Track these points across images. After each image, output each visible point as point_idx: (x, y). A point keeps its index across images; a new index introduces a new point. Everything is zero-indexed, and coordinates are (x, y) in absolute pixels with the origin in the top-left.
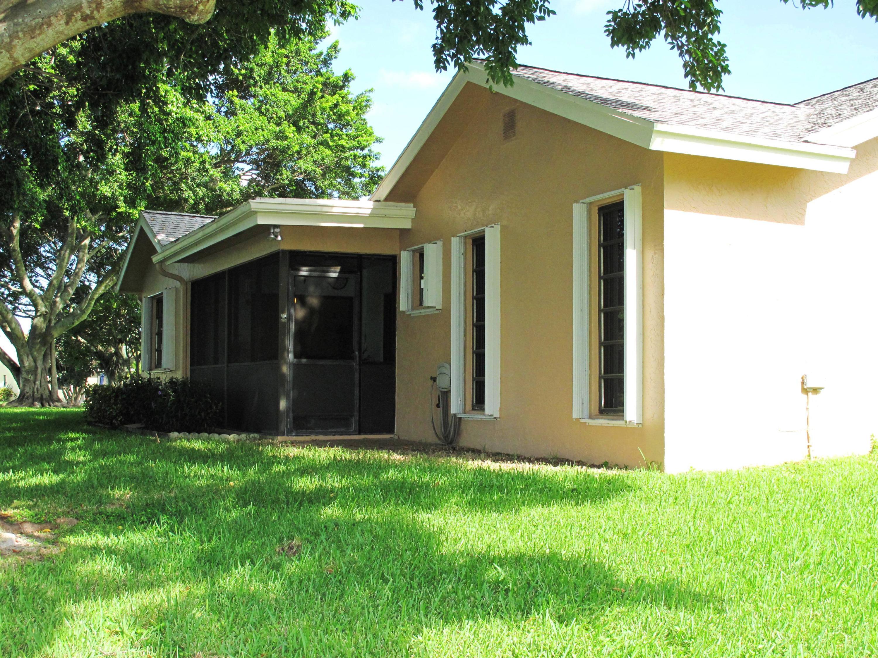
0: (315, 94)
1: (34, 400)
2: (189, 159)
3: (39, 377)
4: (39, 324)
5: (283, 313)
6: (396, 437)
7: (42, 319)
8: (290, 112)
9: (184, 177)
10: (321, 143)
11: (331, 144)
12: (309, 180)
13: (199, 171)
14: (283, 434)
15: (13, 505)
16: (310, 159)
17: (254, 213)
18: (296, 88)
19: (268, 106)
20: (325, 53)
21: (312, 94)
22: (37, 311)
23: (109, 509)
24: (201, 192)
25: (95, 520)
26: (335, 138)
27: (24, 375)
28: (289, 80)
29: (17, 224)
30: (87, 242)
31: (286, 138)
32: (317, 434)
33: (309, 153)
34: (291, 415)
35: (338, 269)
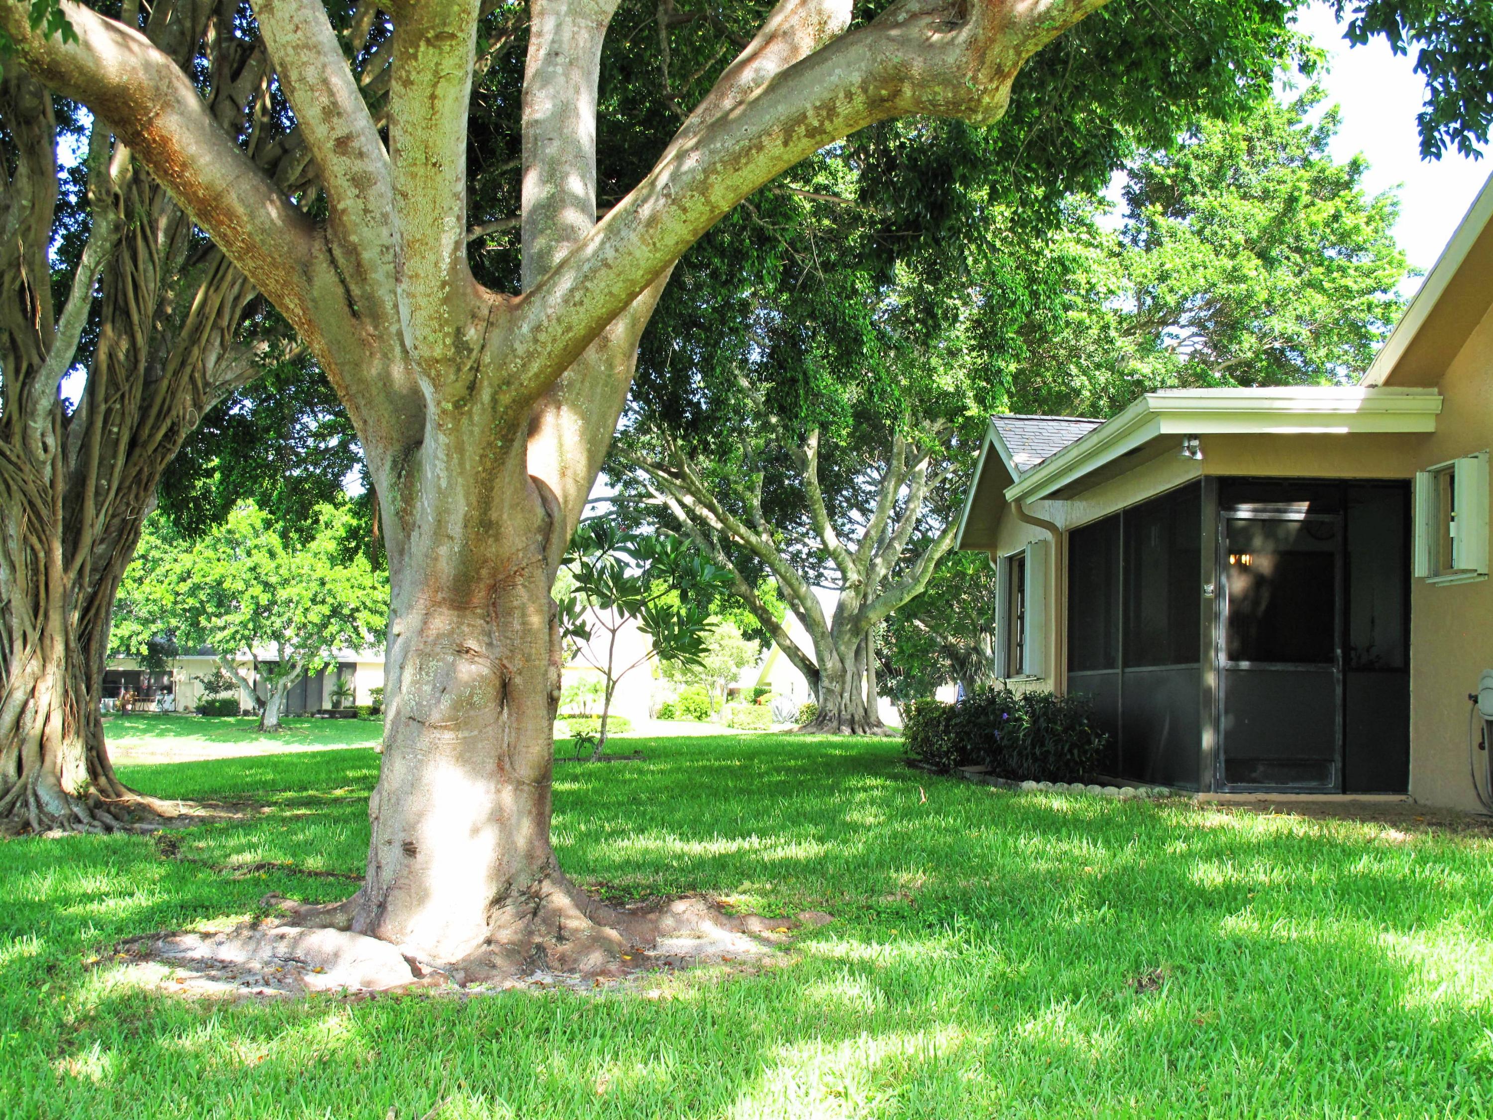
0: (1296, 200)
1: (840, 723)
2: (1081, 323)
3: (848, 687)
4: (848, 601)
5: (1208, 582)
6: (1411, 800)
7: (853, 593)
8: (1255, 234)
9: (1074, 353)
10: (1310, 284)
11: (1326, 285)
12: (1293, 349)
13: (1097, 342)
14: (1208, 790)
15: (740, 889)
16: (1290, 313)
17: (1154, 416)
18: (1266, 191)
19: (1215, 227)
20: (1316, 127)
21: (1292, 200)
22: (845, 579)
23: (884, 901)
24: (1102, 377)
25: (858, 917)
26: (1335, 275)
27: (826, 682)
28: (1254, 180)
29: (813, 441)
30: (923, 465)
31: (1244, 279)
32: (1268, 791)
33: (1286, 304)
34: (1222, 757)
35: (1304, 506)
